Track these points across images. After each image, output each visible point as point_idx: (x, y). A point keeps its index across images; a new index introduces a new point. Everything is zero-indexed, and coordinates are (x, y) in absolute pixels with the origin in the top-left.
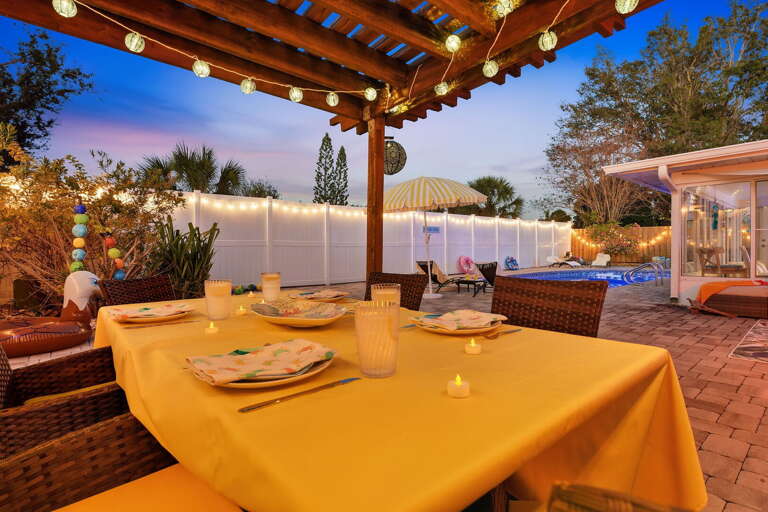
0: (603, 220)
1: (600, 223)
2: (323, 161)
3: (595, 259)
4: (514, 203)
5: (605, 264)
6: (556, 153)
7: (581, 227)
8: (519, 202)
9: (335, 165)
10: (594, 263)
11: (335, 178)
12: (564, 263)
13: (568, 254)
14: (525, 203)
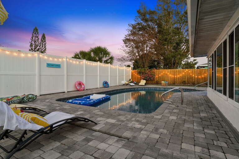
0: (143, 67)
1: (142, 68)
2: (34, 38)
3: (140, 82)
4: (110, 58)
5: (144, 84)
6: (126, 41)
7: (135, 69)
8: (112, 58)
9: (40, 41)
10: (140, 84)
11: (40, 46)
12: (128, 84)
13: (130, 80)
14: (114, 59)
